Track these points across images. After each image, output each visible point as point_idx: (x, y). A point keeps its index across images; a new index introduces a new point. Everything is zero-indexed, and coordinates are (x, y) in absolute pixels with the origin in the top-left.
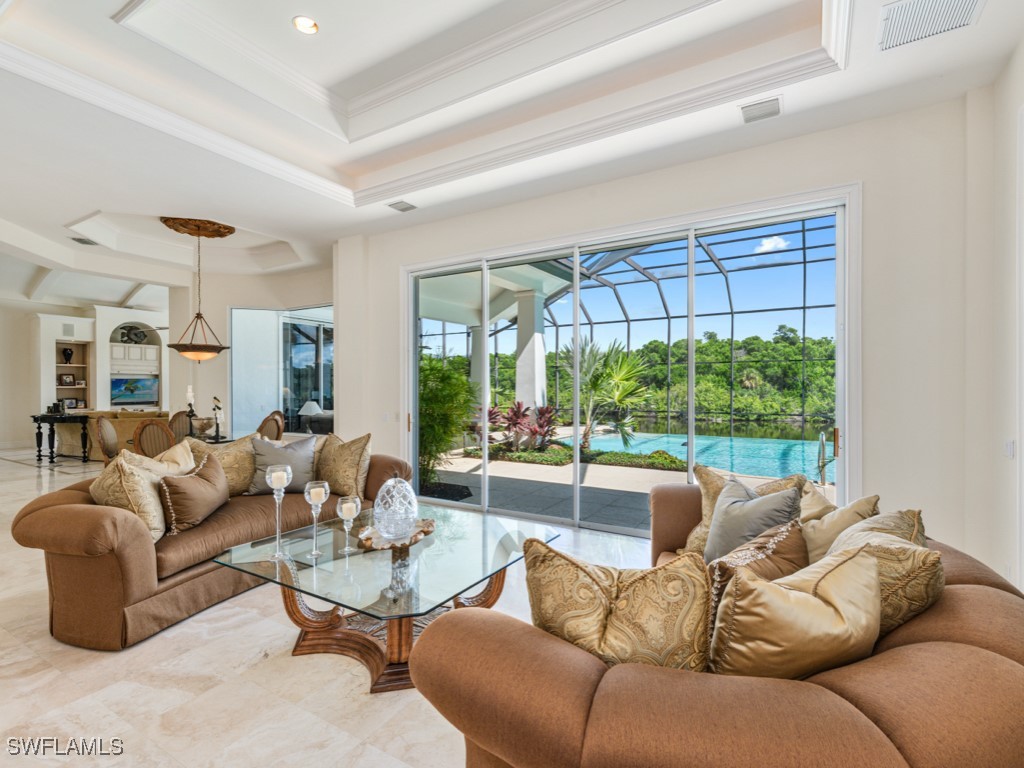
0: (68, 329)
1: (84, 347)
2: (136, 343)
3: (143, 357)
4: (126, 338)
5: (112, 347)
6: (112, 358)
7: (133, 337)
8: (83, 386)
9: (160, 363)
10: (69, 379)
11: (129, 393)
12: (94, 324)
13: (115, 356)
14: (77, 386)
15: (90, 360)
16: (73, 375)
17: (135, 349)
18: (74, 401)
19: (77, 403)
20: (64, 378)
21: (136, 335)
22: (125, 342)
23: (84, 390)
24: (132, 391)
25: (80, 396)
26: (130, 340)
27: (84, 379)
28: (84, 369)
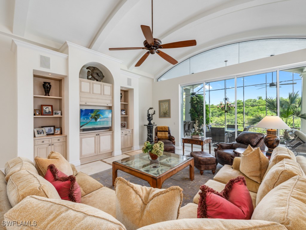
0: (45, 61)
1: (60, 81)
2: (97, 80)
3: (102, 93)
4: (90, 77)
5: (80, 82)
6: (81, 91)
7: (95, 76)
8: (59, 115)
9: (113, 98)
10: (48, 110)
11: (94, 120)
12: (67, 59)
13: (83, 90)
14: (55, 116)
15: (64, 93)
16: (52, 106)
17: (97, 85)
18: (52, 128)
19: (54, 130)
20: (44, 108)
21: (97, 74)
22: (90, 79)
23: (60, 118)
24: (96, 119)
25: (57, 125)
26: (94, 78)
27: (60, 110)
28: (60, 100)
